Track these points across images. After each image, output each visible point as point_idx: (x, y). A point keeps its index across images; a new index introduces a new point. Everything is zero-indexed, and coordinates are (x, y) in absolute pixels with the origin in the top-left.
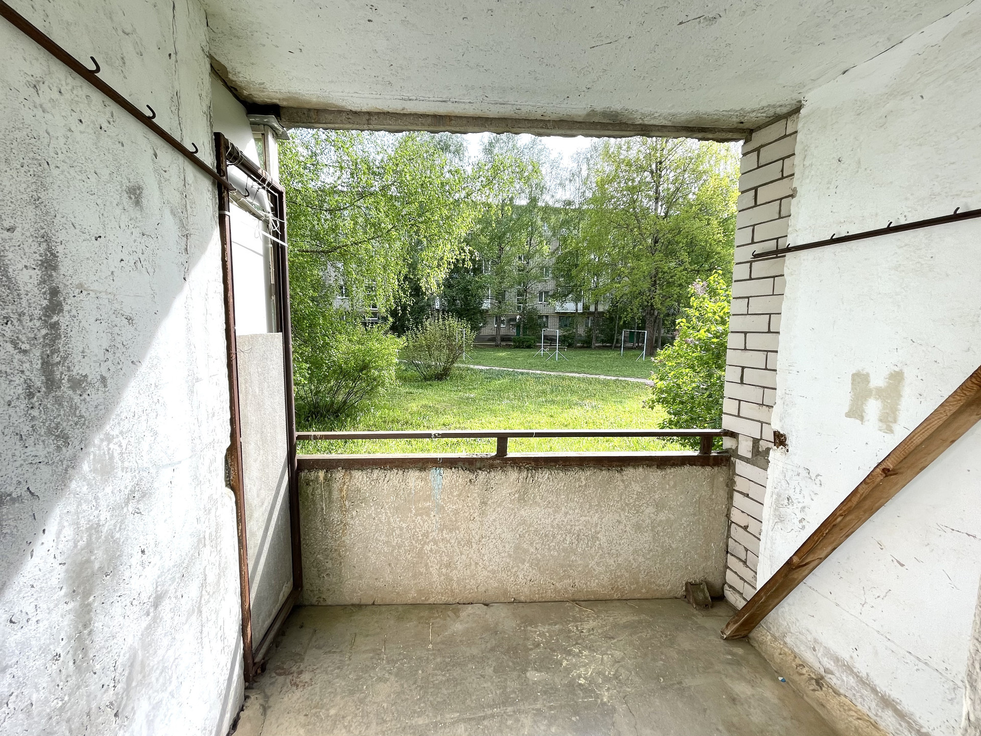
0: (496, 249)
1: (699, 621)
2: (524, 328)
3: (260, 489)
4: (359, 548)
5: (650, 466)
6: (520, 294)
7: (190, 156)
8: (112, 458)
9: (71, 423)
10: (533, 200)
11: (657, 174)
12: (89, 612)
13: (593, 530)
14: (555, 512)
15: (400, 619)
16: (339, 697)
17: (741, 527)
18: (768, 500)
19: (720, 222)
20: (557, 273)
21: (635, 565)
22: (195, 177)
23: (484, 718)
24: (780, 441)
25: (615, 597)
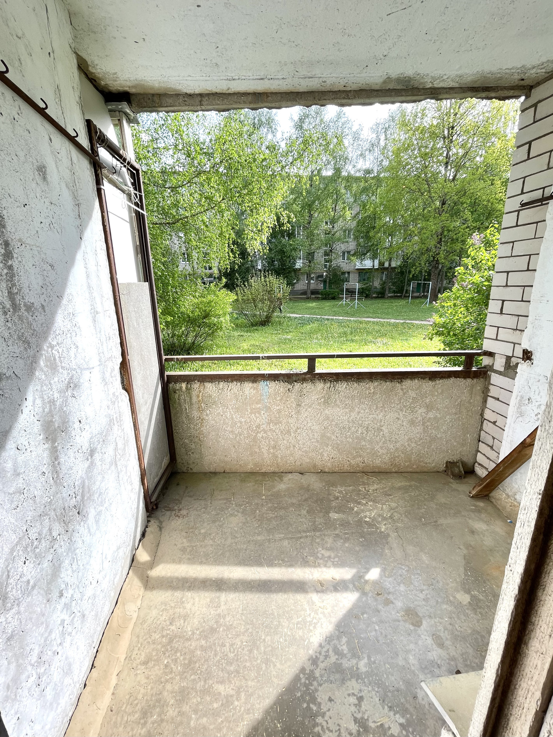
0: (306, 214)
1: (454, 486)
2: (330, 283)
3: (144, 394)
4: (213, 435)
5: (423, 378)
6: (326, 254)
7: (72, 140)
8: (55, 359)
9: (29, 333)
10: (338, 171)
11: (449, 139)
12: (56, 451)
13: (378, 424)
14: (350, 411)
15: (243, 481)
16: (206, 524)
17: (491, 422)
18: (513, 402)
19: (503, 182)
20: (357, 234)
21: (409, 449)
22: (78, 157)
23: (301, 538)
24: (527, 357)
25: (393, 470)
